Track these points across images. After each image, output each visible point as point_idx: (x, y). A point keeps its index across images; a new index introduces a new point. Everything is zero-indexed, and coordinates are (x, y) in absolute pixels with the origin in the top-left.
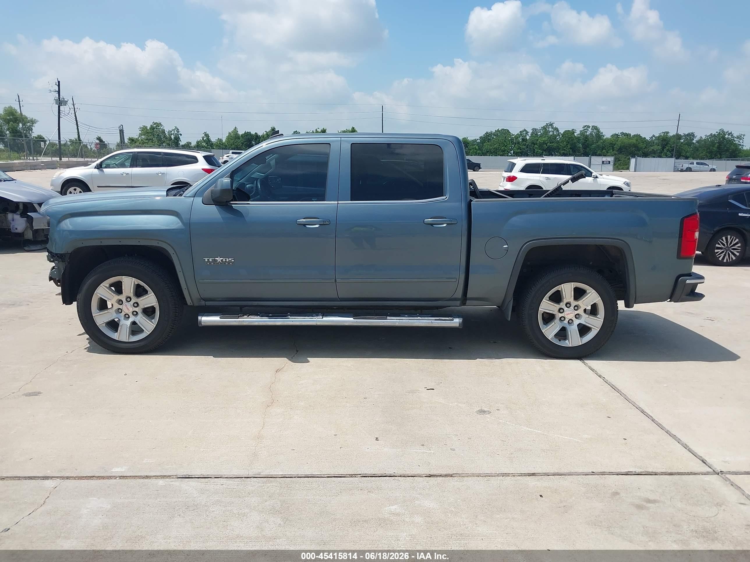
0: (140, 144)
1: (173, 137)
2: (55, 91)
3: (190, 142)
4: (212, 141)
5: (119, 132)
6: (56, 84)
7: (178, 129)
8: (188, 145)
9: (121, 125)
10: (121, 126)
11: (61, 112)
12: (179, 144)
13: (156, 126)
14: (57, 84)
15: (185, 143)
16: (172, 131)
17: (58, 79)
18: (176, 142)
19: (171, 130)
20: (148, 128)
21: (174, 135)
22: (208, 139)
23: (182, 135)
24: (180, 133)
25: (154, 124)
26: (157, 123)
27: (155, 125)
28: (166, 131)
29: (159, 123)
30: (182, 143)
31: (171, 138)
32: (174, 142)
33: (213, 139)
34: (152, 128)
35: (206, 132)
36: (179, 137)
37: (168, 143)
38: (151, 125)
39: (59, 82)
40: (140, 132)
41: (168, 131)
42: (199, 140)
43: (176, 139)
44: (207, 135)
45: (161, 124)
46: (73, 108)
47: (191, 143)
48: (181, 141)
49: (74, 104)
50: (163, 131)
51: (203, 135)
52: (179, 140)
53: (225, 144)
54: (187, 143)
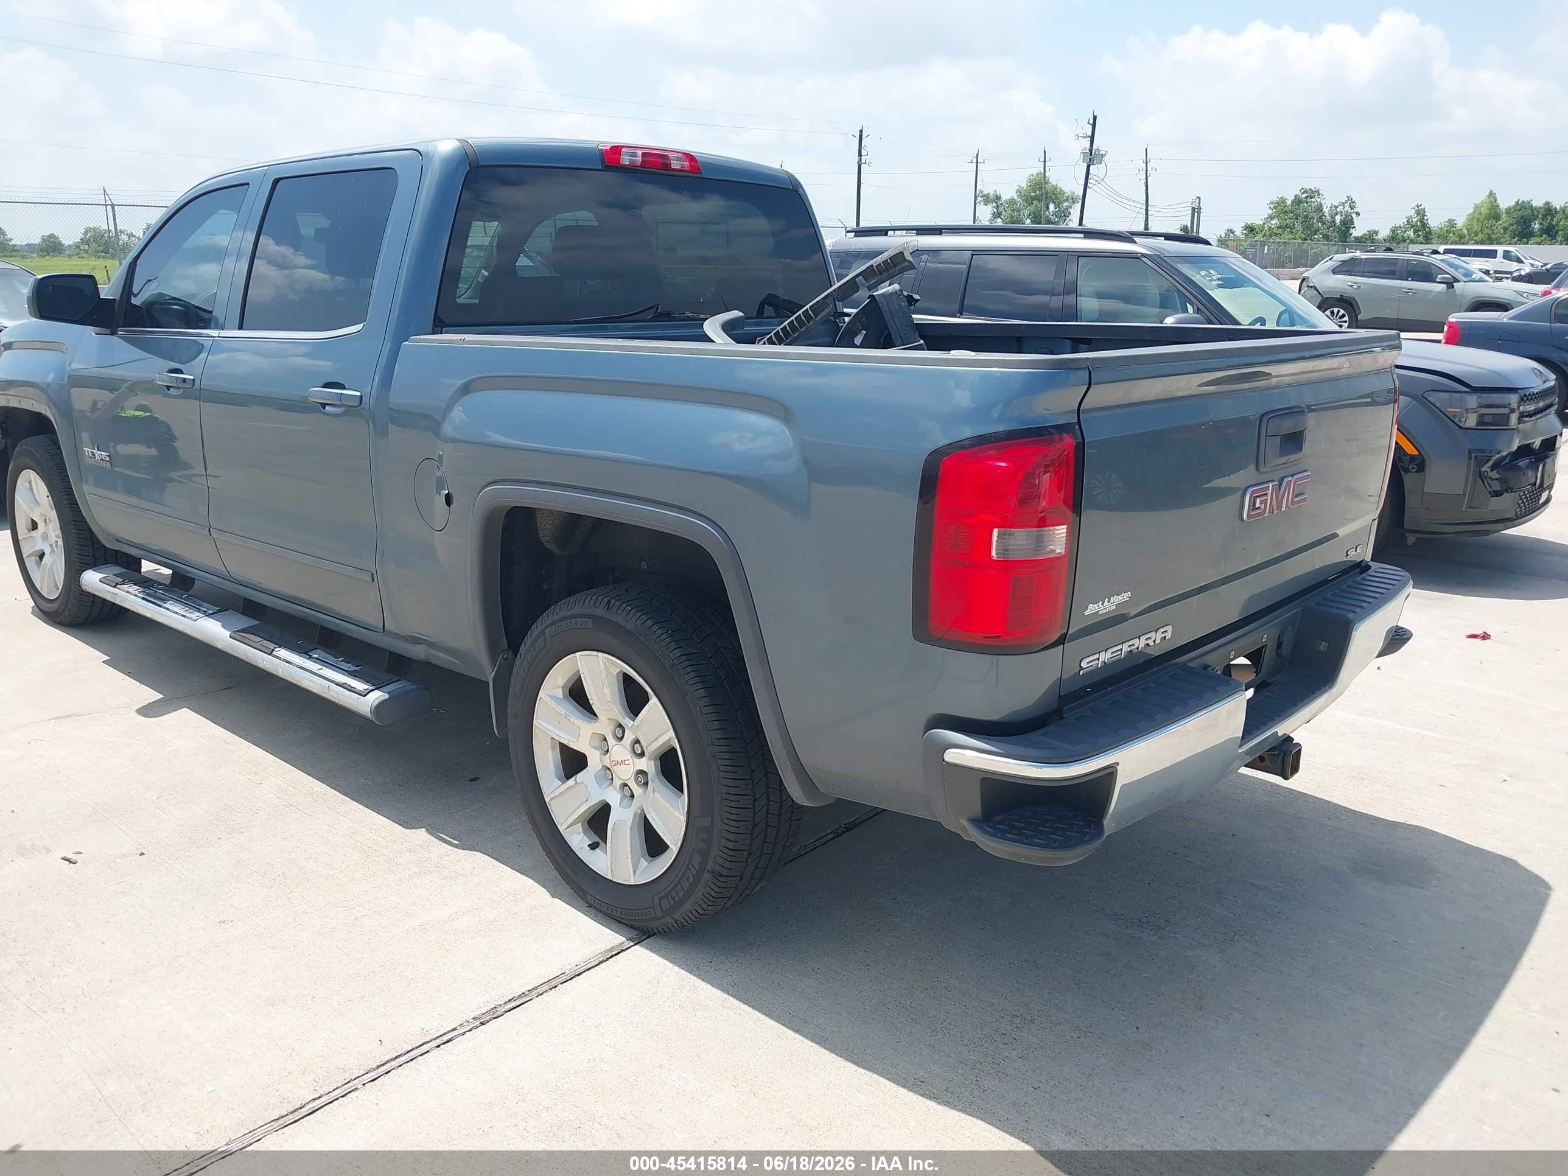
0: (1263, 236)
1: (1338, 218)
2: (1085, 135)
3: (1377, 229)
4: (1432, 226)
5: (1190, 212)
6: (1089, 123)
7: (1354, 202)
8: (1370, 237)
9: (1198, 197)
10: (1198, 200)
11: (1090, 176)
12: (1351, 235)
13: (1306, 197)
14: (1091, 122)
15: (1364, 232)
16: (1340, 207)
17: (1094, 112)
18: (1343, 231)
19: (1337, 205)
20: (1289, 202)
21: (1341, 216)
22: (1421, 221)
23: (1359, 215)
24: (1355, 210)
25: (1303, 193)
26: (1310, 189)
27: (1304, 196)
28: (1325, 207)
29: (1314, 190)
30: (1356, 233)
31: (1334, 221)
32: (1340, 231)
33: (1435, 221)
34: (1297, 201)
35: (1421, 205)
36: (1352, 220)
37: (1325, 233)
38: (1296, 196)
39: (1095, 118)
40: (1270, 212)
41: (1329, 206)
42: (1398, 225)
43: (1345, 224)
44: (1421, 212)
45: (1320, 192)
46: (1145, 169)
47: (1376, 232)
48: (1354, 227)
49: (1146, 160)
50: (1320, 208)
51: (1413, 213)
52: (1352, 226)
53: (1460, 232)
54: (1368, 233)
